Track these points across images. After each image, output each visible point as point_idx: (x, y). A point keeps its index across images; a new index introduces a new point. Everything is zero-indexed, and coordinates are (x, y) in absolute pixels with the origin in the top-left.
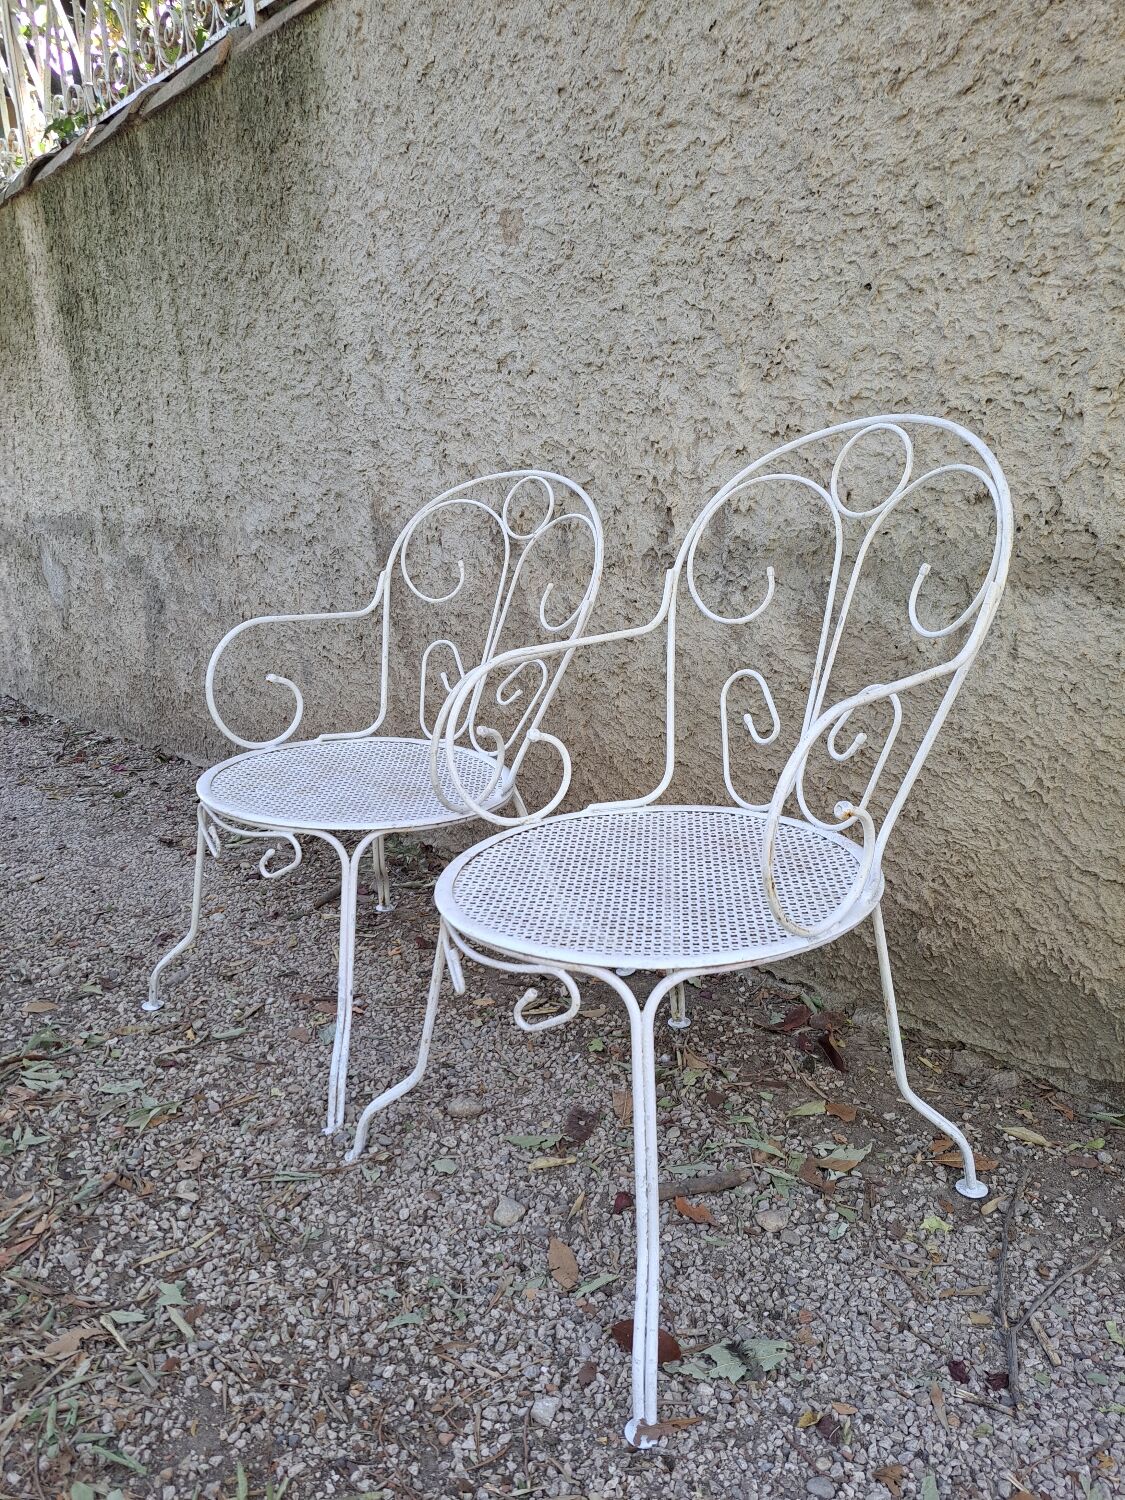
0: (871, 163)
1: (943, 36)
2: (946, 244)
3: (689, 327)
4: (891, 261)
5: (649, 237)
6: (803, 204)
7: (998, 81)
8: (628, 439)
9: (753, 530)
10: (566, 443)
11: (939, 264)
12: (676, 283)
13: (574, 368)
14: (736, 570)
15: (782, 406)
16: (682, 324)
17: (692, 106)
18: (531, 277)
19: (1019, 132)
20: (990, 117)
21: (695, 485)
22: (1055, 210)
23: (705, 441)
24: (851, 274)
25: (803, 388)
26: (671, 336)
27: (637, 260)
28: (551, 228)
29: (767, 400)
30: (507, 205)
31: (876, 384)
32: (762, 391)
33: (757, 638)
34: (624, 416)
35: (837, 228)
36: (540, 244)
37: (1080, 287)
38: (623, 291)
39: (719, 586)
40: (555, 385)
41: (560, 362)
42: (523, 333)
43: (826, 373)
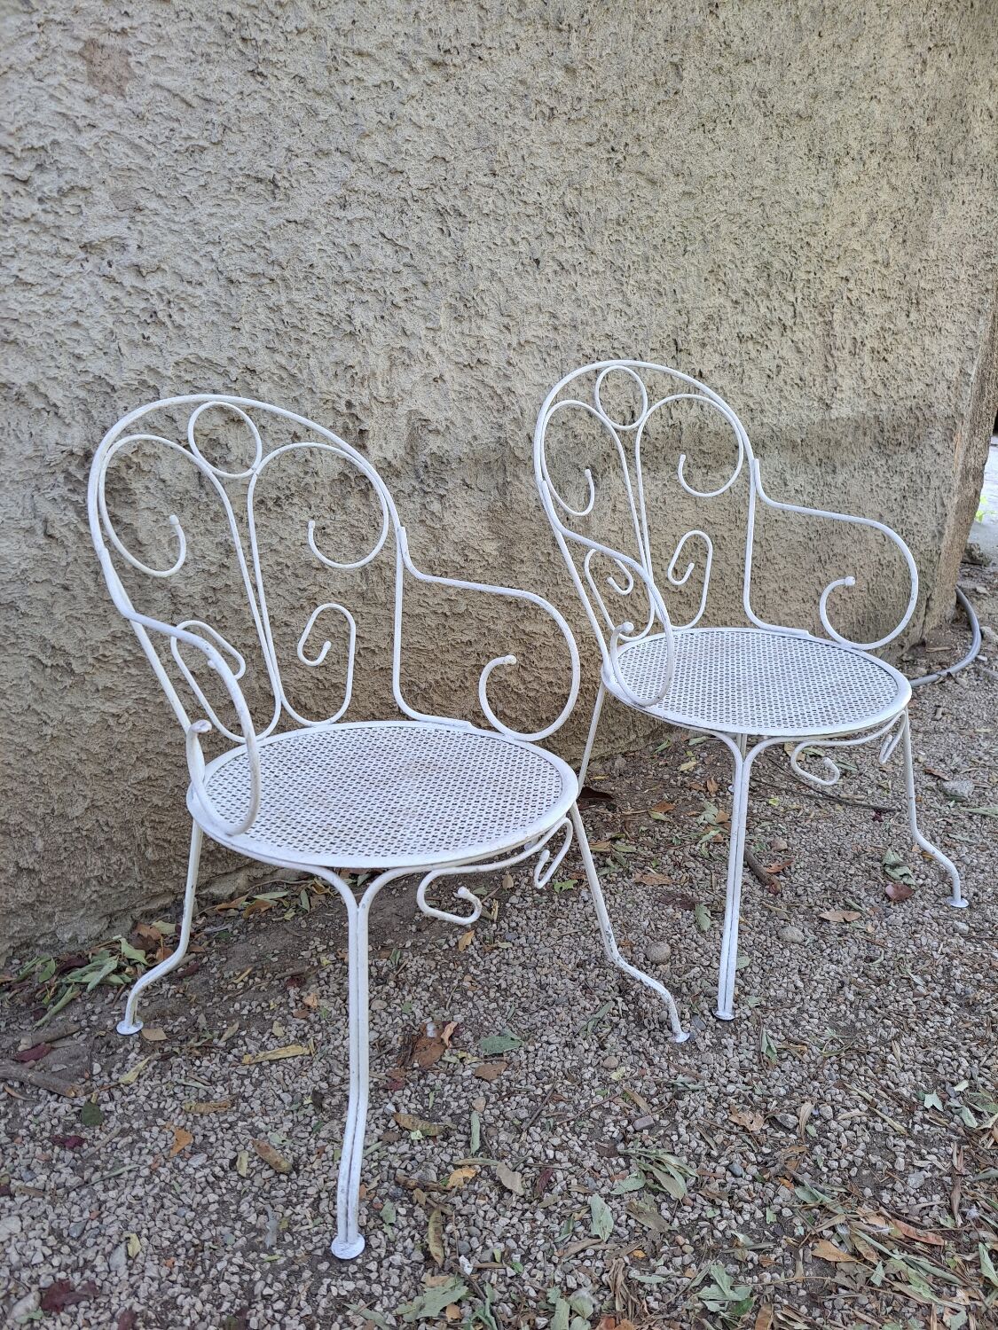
0: (535, 167)
1: (580, 99)
2: (582, 243)
3: (384, 257)
4: (550, 246)
5: (337, 157)
6: (486, 180)
7: (609, 147)
8: (312, 362)
9: (446, 447)
10: (225, 362)
11: (576, 256)
12: (370, 214)
13: (234, 276)
14: (431, 481)
15: (471, 342)
16: (378, 255)
17: (383, 46)
18: (150, 148)
19: (618, 184)
20: (604, 167)
21: (389, 409)
22: (634, 240)
23: (401, 369)
24: (523, 247)
25: (488, 330)
26: (369, 264)
27: (320, 177)
28: (189, 98)
29: (458, 336)
30: (95, 35)
31: (541, 333)
32: (455, 329)
33: (452, 537)
34: (306, 337)
35: (515, 210)
36: (165, 110)
37: (641, 287)
38: (303, 204)
39: (417, 499)
40: (199, 291)
41: (205, 264)
42: (139, 218)
43: (506, 320)
